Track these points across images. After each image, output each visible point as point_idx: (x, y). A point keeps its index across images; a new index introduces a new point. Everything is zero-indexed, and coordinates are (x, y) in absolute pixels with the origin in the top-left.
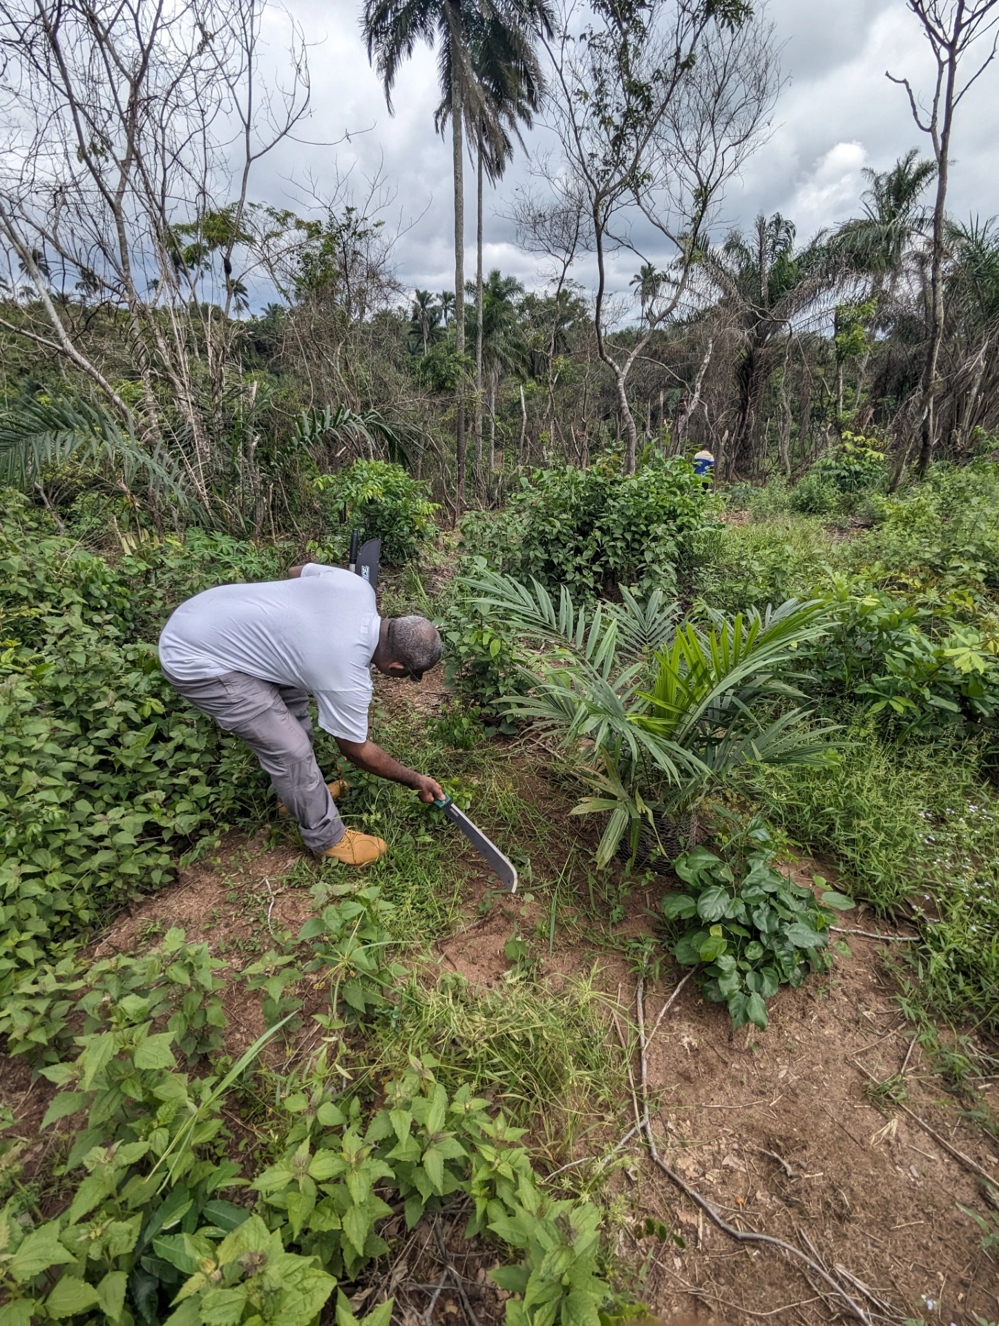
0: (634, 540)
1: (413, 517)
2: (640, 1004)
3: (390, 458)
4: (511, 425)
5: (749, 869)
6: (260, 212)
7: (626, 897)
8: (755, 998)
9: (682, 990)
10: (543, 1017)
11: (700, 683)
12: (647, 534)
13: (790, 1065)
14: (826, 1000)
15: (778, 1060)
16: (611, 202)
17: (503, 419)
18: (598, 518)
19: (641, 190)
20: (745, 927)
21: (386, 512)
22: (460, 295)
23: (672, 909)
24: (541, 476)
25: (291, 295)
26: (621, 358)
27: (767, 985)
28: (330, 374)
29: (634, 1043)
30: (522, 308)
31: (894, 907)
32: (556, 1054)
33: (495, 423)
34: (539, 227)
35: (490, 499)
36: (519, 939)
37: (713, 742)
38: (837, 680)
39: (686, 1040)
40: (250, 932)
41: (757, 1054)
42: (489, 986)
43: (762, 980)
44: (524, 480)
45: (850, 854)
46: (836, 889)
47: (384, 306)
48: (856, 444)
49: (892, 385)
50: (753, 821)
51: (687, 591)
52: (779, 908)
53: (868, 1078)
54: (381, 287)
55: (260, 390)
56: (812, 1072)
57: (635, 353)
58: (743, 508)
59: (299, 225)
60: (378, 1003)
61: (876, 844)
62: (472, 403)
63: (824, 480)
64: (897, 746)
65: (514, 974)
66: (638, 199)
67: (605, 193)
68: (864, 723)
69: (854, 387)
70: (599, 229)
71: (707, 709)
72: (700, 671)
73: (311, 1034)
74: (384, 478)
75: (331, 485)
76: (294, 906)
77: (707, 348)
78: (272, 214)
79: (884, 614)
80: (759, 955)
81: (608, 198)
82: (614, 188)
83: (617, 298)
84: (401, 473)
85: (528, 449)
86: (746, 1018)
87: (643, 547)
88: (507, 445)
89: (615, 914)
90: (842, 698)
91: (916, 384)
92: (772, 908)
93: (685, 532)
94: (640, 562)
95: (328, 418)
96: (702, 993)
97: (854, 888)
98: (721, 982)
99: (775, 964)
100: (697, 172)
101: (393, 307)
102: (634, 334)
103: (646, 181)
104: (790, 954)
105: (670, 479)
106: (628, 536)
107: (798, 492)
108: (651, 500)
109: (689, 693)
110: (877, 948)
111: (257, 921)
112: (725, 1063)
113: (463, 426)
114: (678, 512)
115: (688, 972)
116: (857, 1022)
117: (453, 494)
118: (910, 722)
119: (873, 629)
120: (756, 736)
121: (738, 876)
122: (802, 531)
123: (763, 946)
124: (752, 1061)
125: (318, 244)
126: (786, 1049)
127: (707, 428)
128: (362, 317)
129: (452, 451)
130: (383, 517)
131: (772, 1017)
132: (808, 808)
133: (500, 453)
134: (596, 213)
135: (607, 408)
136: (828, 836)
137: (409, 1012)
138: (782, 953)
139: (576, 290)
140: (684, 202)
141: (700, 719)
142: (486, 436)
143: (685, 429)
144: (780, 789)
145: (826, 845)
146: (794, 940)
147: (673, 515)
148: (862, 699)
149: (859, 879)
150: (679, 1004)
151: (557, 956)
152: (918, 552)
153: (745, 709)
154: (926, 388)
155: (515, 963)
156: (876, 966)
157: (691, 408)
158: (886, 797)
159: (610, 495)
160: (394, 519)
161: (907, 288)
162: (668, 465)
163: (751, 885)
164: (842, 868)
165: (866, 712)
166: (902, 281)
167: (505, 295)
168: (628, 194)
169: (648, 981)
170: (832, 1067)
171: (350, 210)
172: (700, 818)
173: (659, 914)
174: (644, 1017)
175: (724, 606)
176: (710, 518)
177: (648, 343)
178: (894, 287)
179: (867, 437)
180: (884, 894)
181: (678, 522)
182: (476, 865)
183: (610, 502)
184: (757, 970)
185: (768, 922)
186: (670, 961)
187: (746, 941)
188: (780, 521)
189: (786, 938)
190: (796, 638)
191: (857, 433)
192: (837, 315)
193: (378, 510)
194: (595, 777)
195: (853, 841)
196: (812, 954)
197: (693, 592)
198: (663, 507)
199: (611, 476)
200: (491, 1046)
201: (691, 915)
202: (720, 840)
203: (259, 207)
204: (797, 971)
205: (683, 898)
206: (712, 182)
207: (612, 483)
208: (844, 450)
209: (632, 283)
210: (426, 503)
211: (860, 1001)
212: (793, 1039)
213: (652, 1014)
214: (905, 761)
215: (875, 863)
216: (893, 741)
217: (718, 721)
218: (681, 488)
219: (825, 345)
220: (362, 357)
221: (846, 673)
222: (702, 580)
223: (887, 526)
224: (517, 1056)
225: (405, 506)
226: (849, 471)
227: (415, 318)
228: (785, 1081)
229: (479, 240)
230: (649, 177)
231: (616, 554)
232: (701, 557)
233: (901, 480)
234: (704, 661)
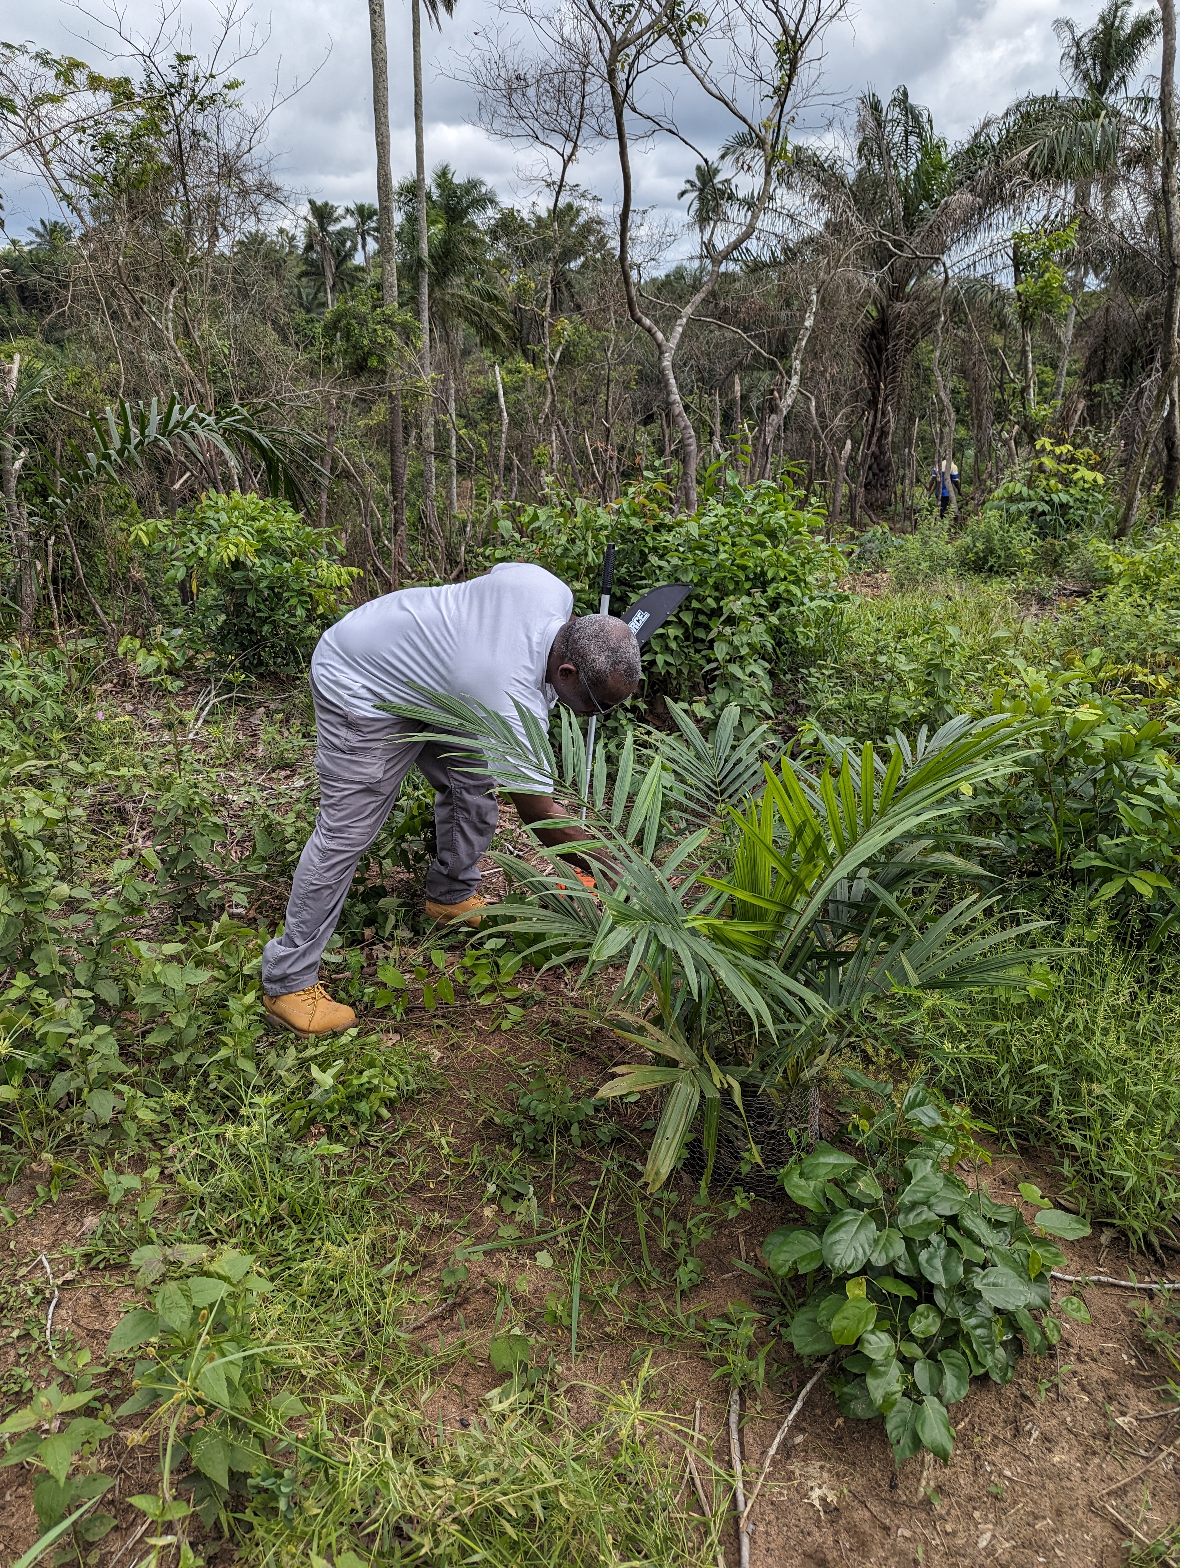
0: (697, 624)
1: (312, 590)
2: (735, 1436)
3: (269, 489)
4: (485, 435)
5: (908, 1177)
6: (22, 60)
7: (705, 1243)
8: (931, 1405)
9: (805, 1404)
10: (560, 1471)
11: (810, 858)
12: (717, 612)
13: (998, 1523)
14: (1052, 1402)
15: (977, 1514)
16: (637, 57)
17: (471, 424)
18: (635, 588)
19: (687, 40)
20: (907, 1280)
21: (264, 584)
22: (385, 210)
23: (782, 1257)
24: (536, 517)
25: (84, 205)
26: (668, 320)
27: (950, 1382)
28: (158, 345)
29: (724, 1506)
30: (494, 234)
31: (1158, 1231)
32: (586, 1539)
33: (457, 429)
34: (517, 98)
35: (452, 560)
36: (517, 1331)
37: (837, 958)
38: (1043, 849)
39: (816, 1494)
40: (11, 1359)
41: (939, 1507)
42: (465, 1425)
43: (941, 1372)
44: (505, 526)
45: (1078, 1143)
46: (1058, 1206)
47: (251, 225)
48: (1059, 459)
49: (1115, 362)
50: (911, 1093)
51: (791, 708)
52: (964, 1243)
53: (1130, 1535)
54: (244, 193)
55: (27, 373)
56: (1036, 1532)
57: (688, 310)
58: (880, 569)
59: (95, 82)
60: (253, 1469)
61: (1119, 1124)
62: (416, 395)
63: (1012, 519)
64: (1145, 953)
65: (505, 1395)
66: (683, 55)
67: (625, 43)
68: (1090, 918)
69: (1055, 367)
70: (619, 102)
71: (826, 902)
72: (808, 838)
73: (130, 1543)
74: (257, 524)
75: (163, 537)
76: (97, 1304)
77: (809, 302)
78: (45, 63)
79: (1110, 734)
80: (934, 1330)
81: (632, 50)
82: (641, 35)
83: (655, 217)
84: (289, 515)
85: (515, 474)
86: (917, 1443)
87: (712, 635)
88: (478, 470)
89: (685, 1275)
90: (1051, 877)
91: (1152, 360)
92: (952, 1243)
93: (783, 609)
94: (709, 661)
95: (155, 419)
96: (840, 1405)
97: (1091, 1203)
98: (871, 1382)
99: (962, 1345)
100: (777, 12)
101: (270, 229)
102: (689, 280)
103: (695, 25)
104: (986, 1324)
105: (753, 520)
106: (687, 618)
107: (969, 539)
108: (723, 556)
109: (794, 877)
110: (1132, 1304)
111: (26, 1336)
112: (886, 1529)
113: (400, 436)
114: (770, 575)
115: (814, 1371)
116: (1107, 1438)
117: (384, 553)
118: (1166, 914)
119: (1096, 762)
120: (909, 944)
121: (892, 1192)
122: (979, 605)
123: (941, 1313)
124: (932, 1522)
125: (130, 117)
126: (989, 1494)
127: (817, 438)
128: (212, 245)
129: (383, 480)
130: (259, 592)
131: (962, 1440)
132: (1005, 1067)
133: (468, 484)
134: (612, 73)
135: (647, 406)
136: (1043, 1116)
137: (314, 1481)
138: (973, 1321)
139: (586, 204)
140: (760, 61)
141: (814, 921)
142: (442, 455)
143: (777, 438)
144: (957, 1037)
145: (1039, 1132)
146: (992, 1298)
147: (761, 581)
148: (1087, 876)
149: (1098, 1187)
150: (803, 1430)
151: (585, 1359)
152: (1166, 633)
153: (889, 899)
154: (1165, 366)
155: (509, 1376)
156: (1134, 1336)
157: (786, 403)
158: (1133, 1043)
159: (654, 550)
160: (279, 596)
161: (1127, 205)
162: (748, 497)
163: (914, 1205)
164: (1067, 1170)
165: (1091, 898)
166: (1121, 194)
167: (465, 212)
168: (664, 46)
169: (747, 1392)
170: (1068, 1521)
171: (183, 59)
172: (825, 1096)
173: (762, 1269)
174: (743, 1457)
175: (854, 733)
176: (824, 585)
177: (713, 294)
178: (1109, 203)
179: (1076, 447)
180: (1139, 1210)
181: (770, 592)
182: (436, 1203)
183: (654, 560)
184: (932, 1356)
185: (946, 1269)
186: (785, 1353)
187: (911, 1304)
188: (941, 588)
189: (978, 1295)
190: (966, 779)
191: (1060, 441)
192: (1016, 248)
193: (248, 580)
194: (641, 1030)
195: (1085, 1122)
196: (1025, 1320)
197: (801, 711)
198: (744, 568)
199: (654, 517)
200: (465, 1531)
201: (815, 1265)
202: (856, 1128)
203: (23, 50)
204: (1000, 1352)
205: (799, 1235)
206: (804, 30)
207: (657, 529)
208: (1041, 468)
209: (683, 194)
210: (335, 567)
211: (1110, 1399)
212: (1001, 1475)
213: (754, 1451)
214: (1161, 979)
215: (1120, 1157)
216: (1140, 947)
217: (846, 921)
218: (772, 535)
219: (1002, 296)
220: (216, 313)
221: (1055, 835)
222: (814, 690)
223: (1114, 592)
224: (514, 1546)
225: (297, 573)
226: (1050, 503)
227: (309, 247)
228: (990, 1551)
229: (418, 117)
230: (699, 18)
231: (667, 649)
232: (812, 651)
233: (1136, 515)
234: (815, 822)
